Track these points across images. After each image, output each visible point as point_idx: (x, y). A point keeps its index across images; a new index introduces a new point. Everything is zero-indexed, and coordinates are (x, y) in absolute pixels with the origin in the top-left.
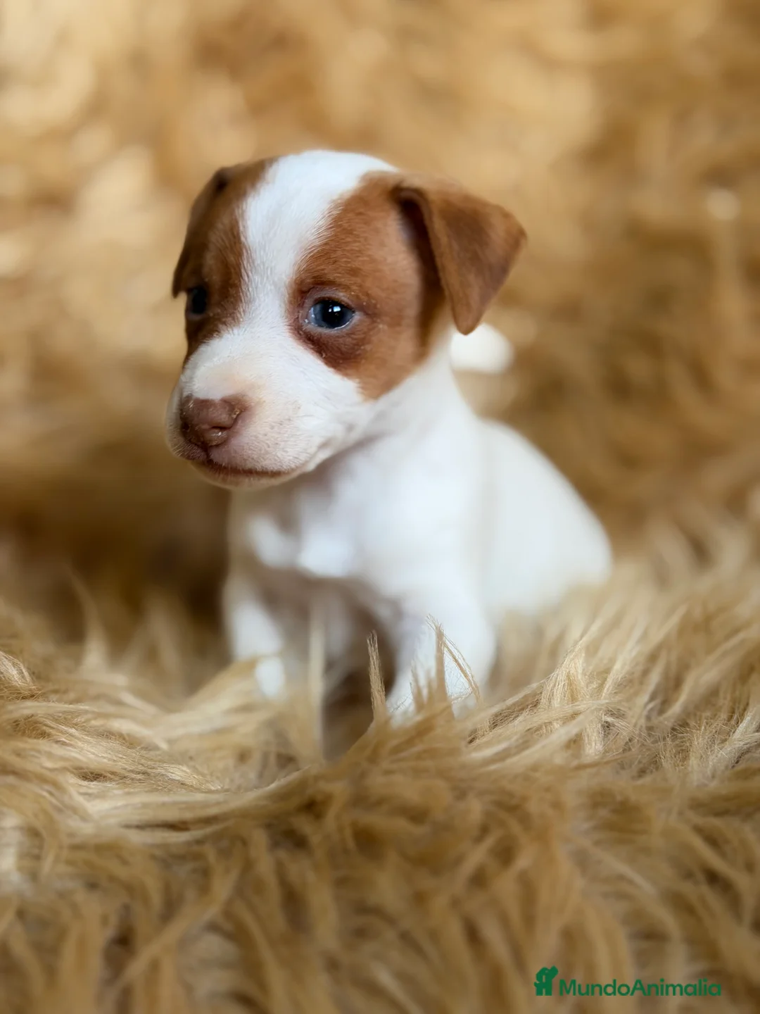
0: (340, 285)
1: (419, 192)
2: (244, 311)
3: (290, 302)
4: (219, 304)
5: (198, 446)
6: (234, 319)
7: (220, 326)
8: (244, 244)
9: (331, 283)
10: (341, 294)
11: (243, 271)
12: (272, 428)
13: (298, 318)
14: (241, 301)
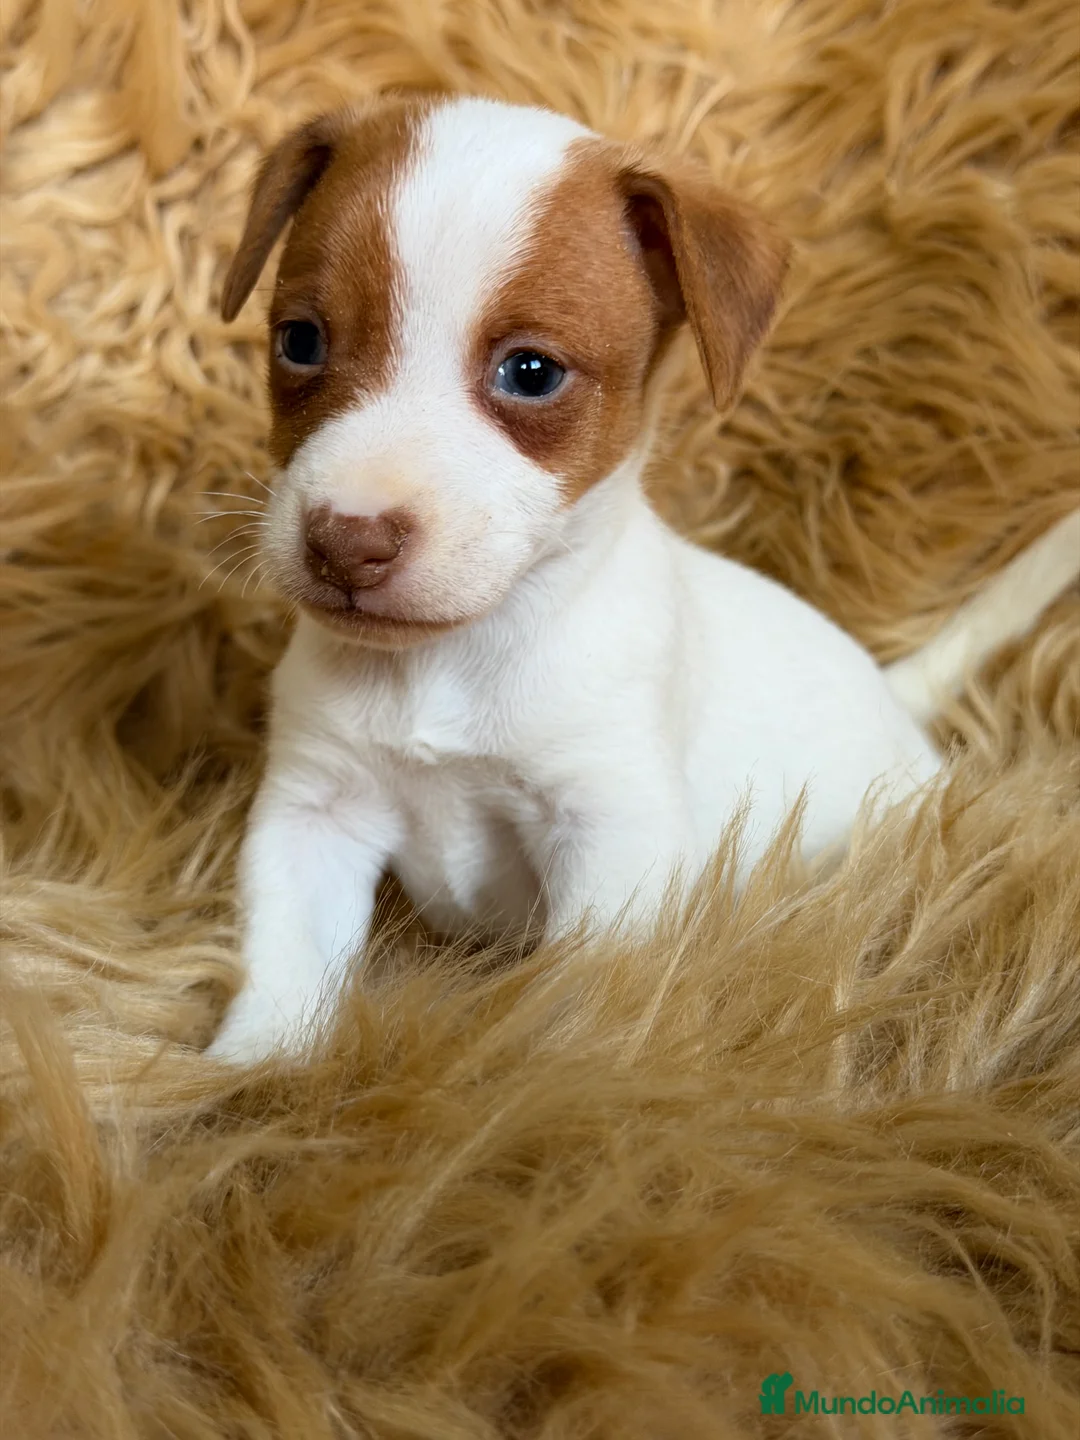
0: (549, 329)
1: (658, 181)
2: (395, 369)
3: (472, 356)
4: (352, 355)
5: (337, 587)
6: (379, 380)
7: (357, 391)
8: (394, 262)
9: (536, 326)
10: (552, 344)
11: (392, 305)
12: (453, 553)
13: (482, 380)
14: (390, 351)
